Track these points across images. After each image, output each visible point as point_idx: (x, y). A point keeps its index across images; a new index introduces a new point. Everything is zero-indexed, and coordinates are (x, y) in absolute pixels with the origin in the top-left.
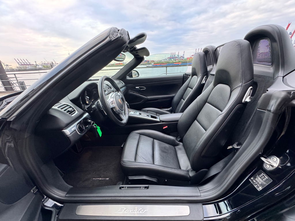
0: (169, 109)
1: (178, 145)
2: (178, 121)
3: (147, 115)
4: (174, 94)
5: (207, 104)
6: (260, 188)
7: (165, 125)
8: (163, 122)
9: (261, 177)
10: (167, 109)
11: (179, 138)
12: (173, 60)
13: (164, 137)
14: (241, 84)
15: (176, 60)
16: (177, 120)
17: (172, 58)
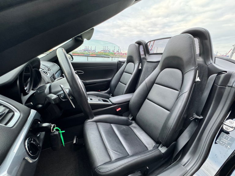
0: (106, 92)
1: (131, 124)
2: (129, 101)
3: (99, 100)
4: (109, 78)
5: (155, 84)
6: (228, 147)
7: (118, 107)
8: (115, 104)
9: (225, 138)
10: (104, 92)
11: (131, 117)
12: (87, 52)
13: (119, 119)
14: (193, 68)
15: (89, 52)
16: (127, 100)
17: (86, 50)
